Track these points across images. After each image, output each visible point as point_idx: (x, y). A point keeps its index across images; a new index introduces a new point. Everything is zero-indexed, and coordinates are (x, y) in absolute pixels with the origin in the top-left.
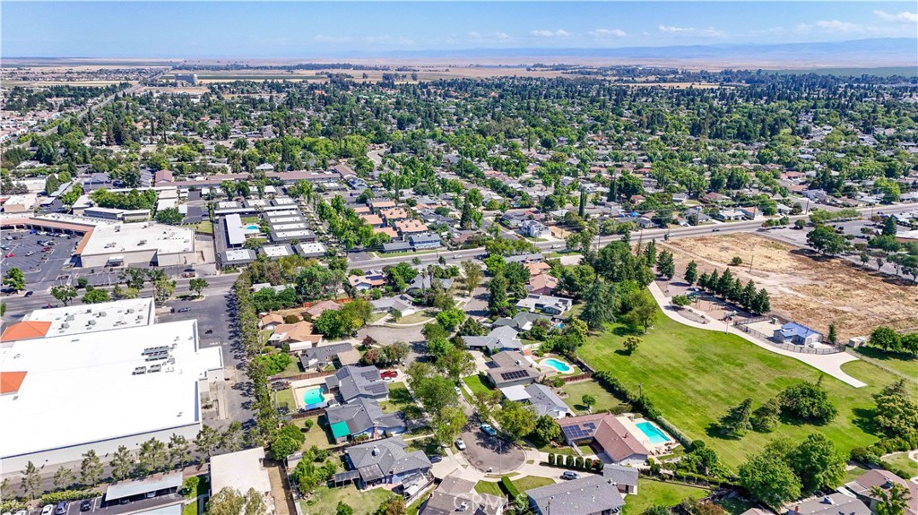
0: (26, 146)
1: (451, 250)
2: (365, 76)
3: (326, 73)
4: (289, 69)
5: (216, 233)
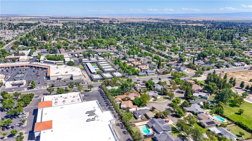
1: (159, 75)
3: (93, 20)
5: (86, 69)
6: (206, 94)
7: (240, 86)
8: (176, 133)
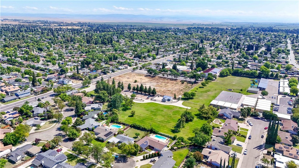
1: (36, 95)
6: (99, 105)
7: (128, 89)
8: (73, 160)
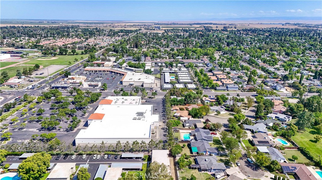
0: (111, 47)
1: (242, 92)
2: (217, 27)
3: (203, 26)
4: (191, 24)
5: (161, 78)
6: (286, 116)
